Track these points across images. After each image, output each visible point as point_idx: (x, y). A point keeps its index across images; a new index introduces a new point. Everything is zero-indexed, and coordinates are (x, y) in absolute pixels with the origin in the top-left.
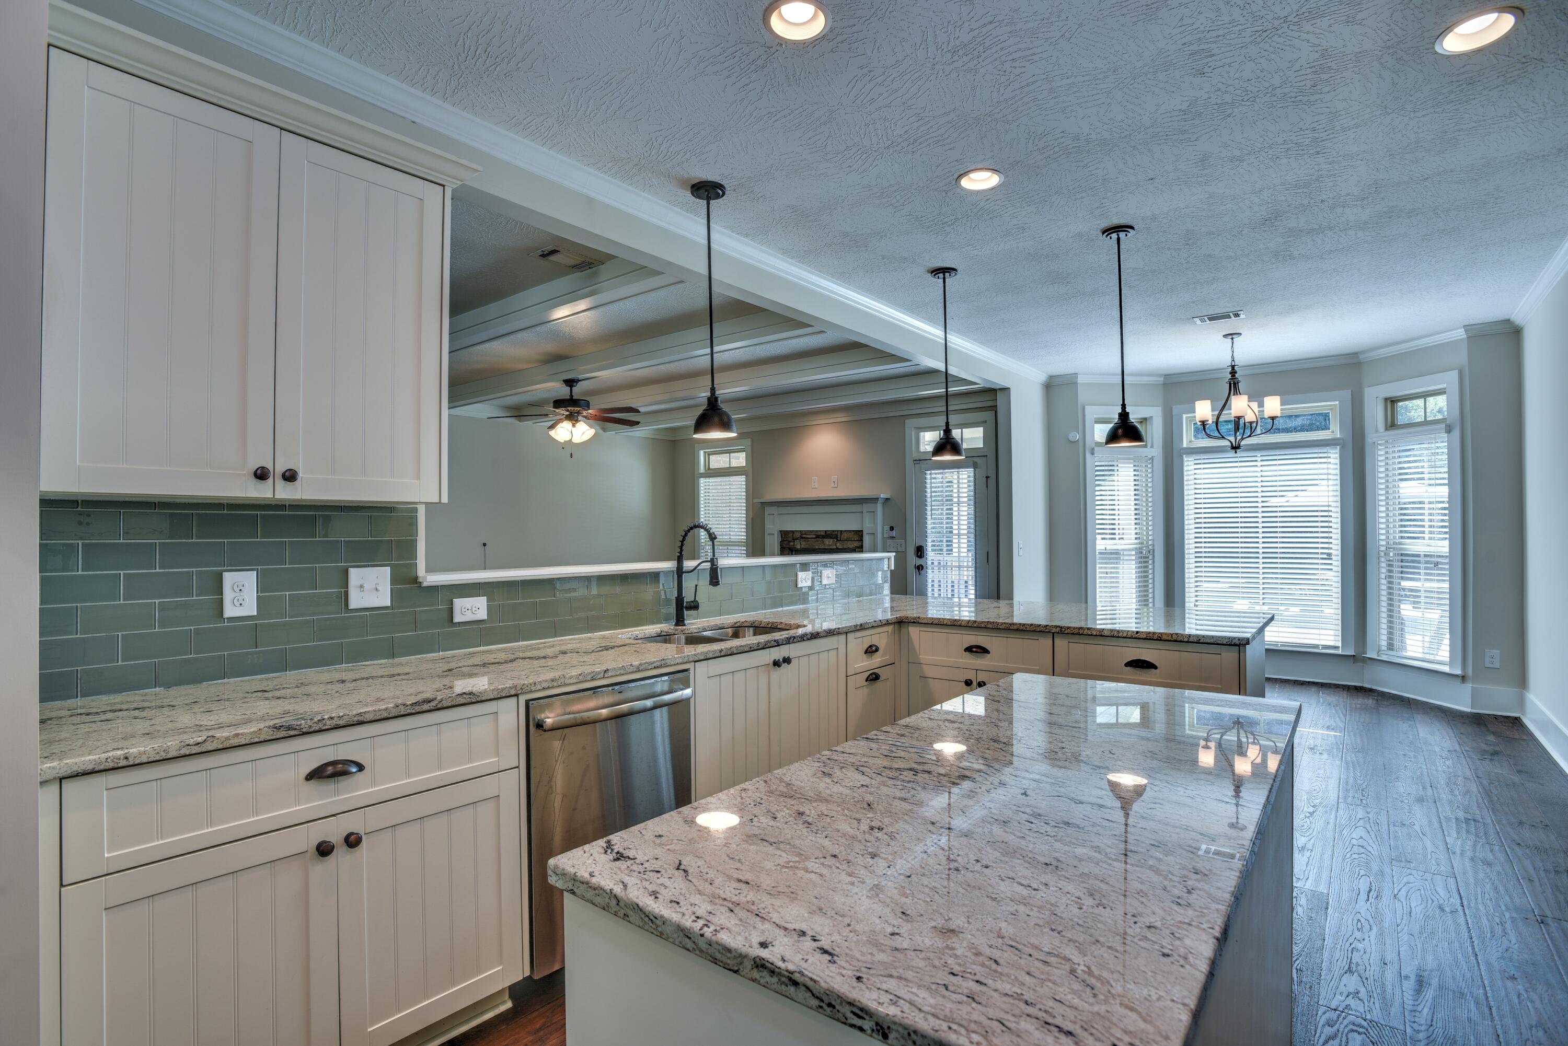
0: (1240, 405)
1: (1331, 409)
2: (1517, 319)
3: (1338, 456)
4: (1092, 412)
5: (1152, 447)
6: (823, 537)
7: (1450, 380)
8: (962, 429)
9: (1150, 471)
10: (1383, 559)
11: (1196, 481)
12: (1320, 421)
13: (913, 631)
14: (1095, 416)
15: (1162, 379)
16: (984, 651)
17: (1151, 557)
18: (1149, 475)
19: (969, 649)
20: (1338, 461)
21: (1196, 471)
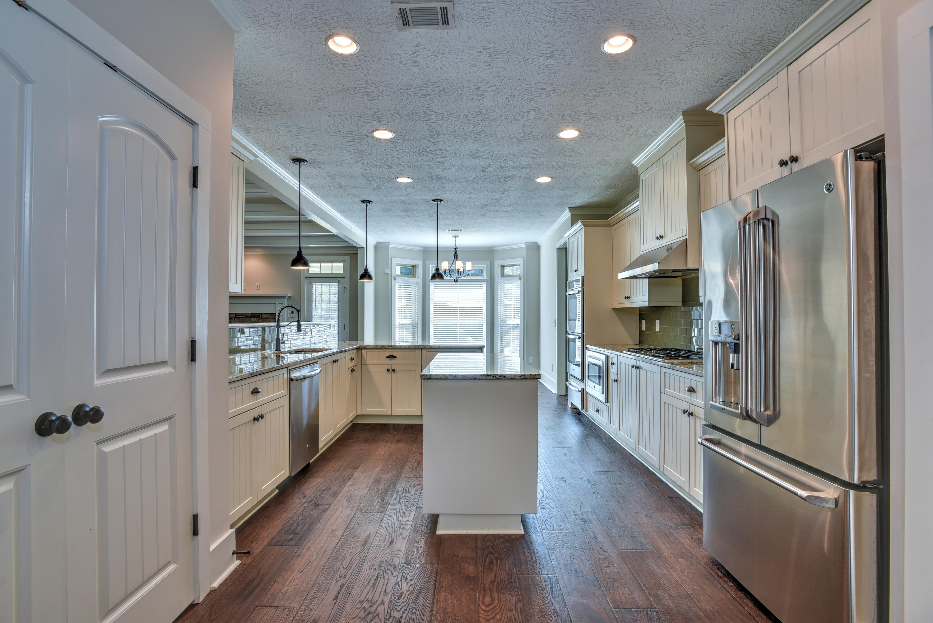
0: (459, 265)
1: (483, 268)
2: (539, 243)
3: (486, 286)
4: (395, 261)
5: (418, 278)
6: (250, 317)
7: (520, 261)
8: (332, 263)
9: (417, 288)
10: (499, 326)
11: (435, 294)
12: (479, 272)
13: (364, 351)
14: (396, 263)
15: (422, 249)
16: (394, 357)
17: (416, 327)
18: (416, 290)
19: (388, 357)
20: (485, 288)
21: (435, 290)
